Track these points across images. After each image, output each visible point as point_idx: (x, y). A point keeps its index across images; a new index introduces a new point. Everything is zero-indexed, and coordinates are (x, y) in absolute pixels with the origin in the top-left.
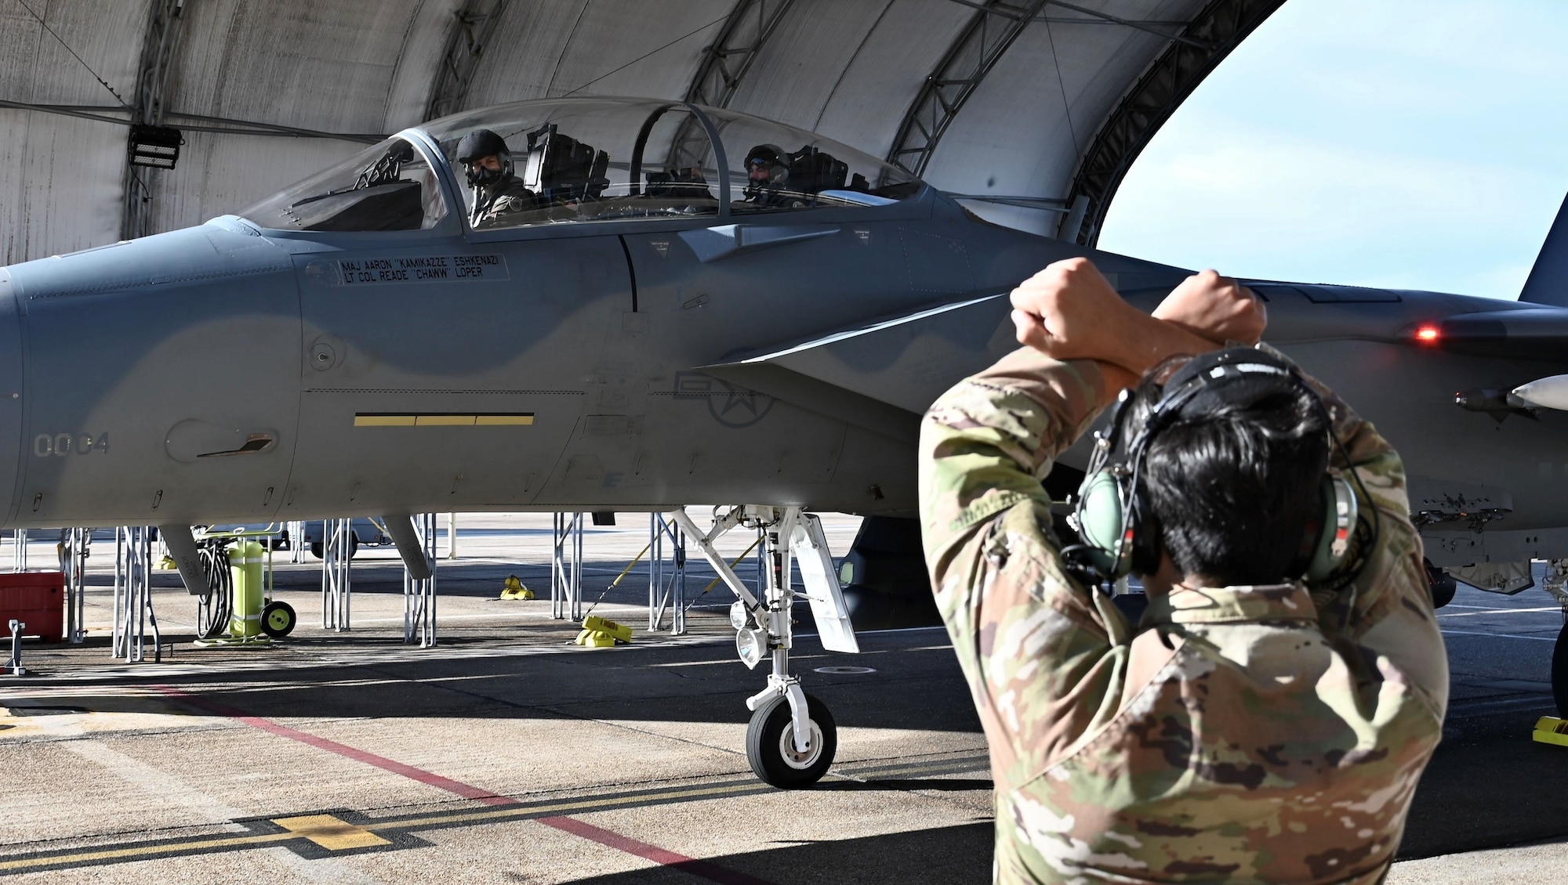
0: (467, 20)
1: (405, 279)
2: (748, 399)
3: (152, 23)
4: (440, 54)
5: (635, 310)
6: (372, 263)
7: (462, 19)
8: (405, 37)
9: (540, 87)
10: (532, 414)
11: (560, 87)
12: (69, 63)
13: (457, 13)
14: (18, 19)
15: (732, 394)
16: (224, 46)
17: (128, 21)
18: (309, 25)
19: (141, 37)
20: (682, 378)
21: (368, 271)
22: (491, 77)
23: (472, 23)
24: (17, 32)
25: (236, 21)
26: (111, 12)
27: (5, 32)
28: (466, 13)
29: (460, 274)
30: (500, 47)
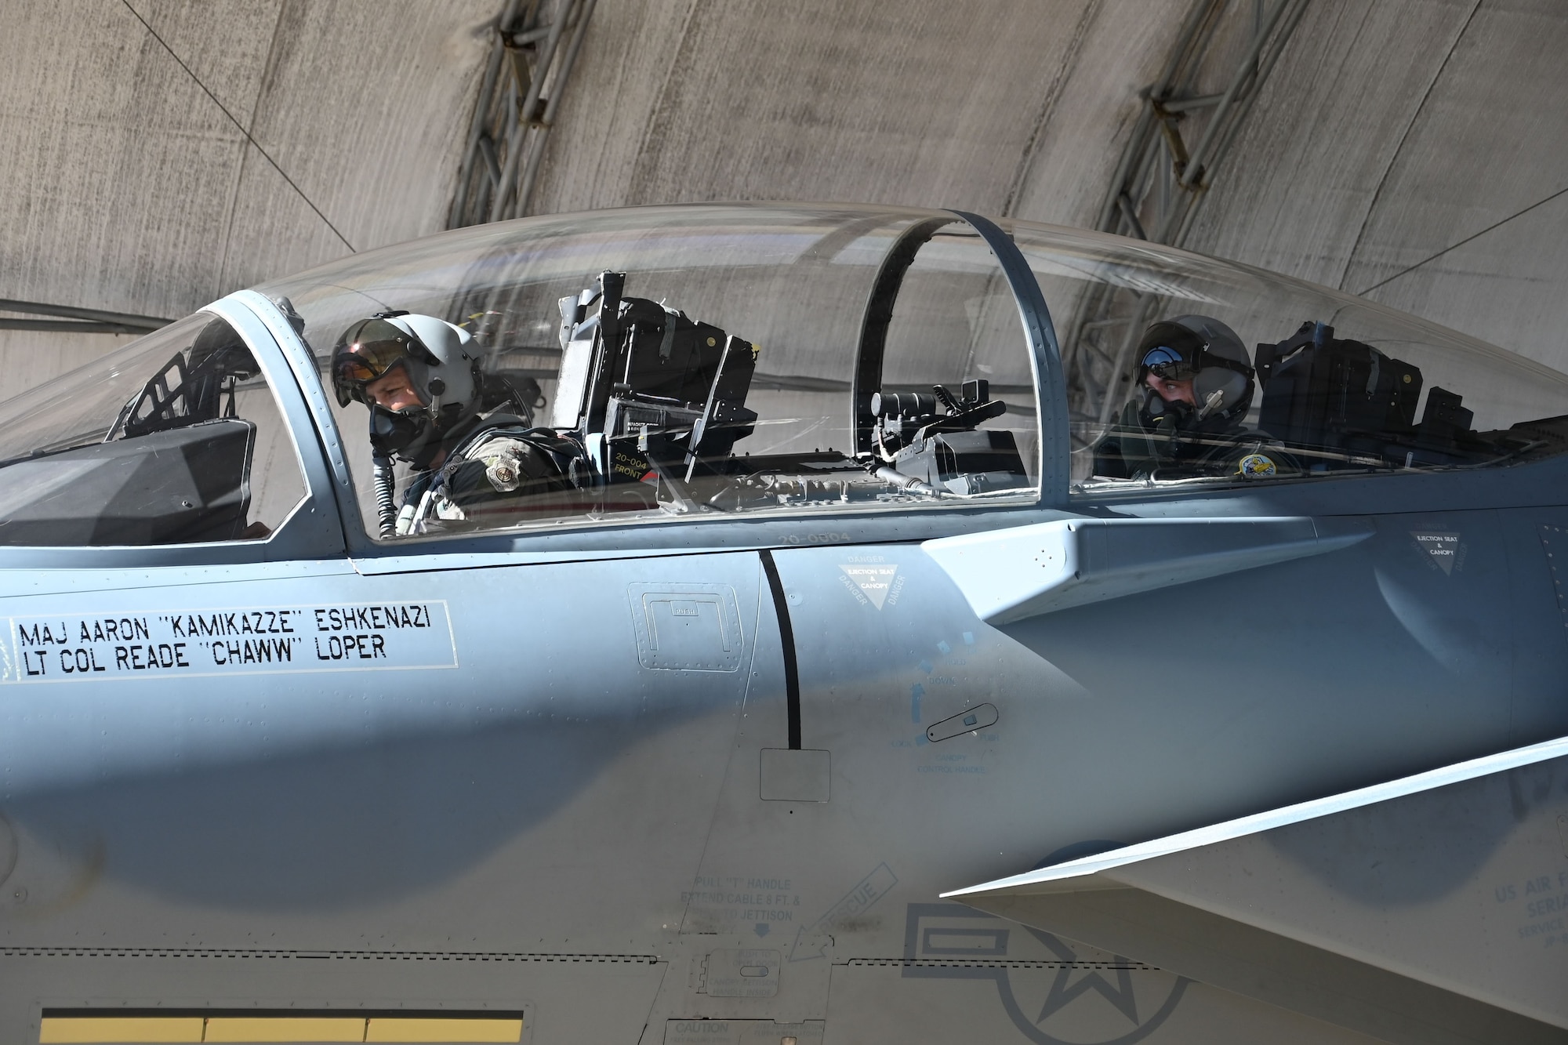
0: (1170, 107)
1: (180, 665)
2: (1111, 977)
3: (475, 136)
4: (1103, 190)
5: (795, 742)
6: (97, 626)
7: (1158, 105)
8: (1027, 152)
9: (1328, 259)
10: (517, 1015)
11: (1375, 259)
12: (296, 231)
13: (1145, 94)
14: (195, 137)
15: (1068, 964)
16: (627, 184)
17: (425, 134)
18: (814, 132)
19: (451, 168)
20: (925, 922)
21: (86, 645)
22: (1218, 237)
23: (1180, 116)
24: (191, 167)
25: (657, 126)
26: (389, 115)
27: (167, 169)
28: (1166, 94)
29: (325, 652)
30: (1241, 169)
